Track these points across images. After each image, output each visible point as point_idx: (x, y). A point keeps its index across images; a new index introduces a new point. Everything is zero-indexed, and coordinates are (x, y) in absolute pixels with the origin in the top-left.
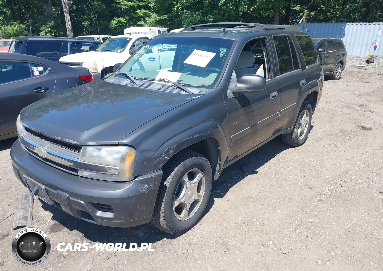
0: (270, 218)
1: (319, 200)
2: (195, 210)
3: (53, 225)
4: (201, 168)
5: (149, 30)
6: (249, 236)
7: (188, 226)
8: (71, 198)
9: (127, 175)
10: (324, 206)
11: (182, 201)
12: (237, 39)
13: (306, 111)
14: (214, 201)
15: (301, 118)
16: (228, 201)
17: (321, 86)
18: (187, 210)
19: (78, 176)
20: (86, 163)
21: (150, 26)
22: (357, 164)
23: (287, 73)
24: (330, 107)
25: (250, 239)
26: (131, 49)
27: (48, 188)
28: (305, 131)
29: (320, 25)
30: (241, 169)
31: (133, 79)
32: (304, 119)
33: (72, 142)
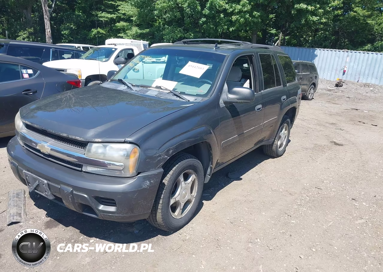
0: (256, 219)
1: (299, 204)
2: (188, 209)
3: (48, 222)
4: (195, 170)
5: (130, 42)
6: (238, 234)
7: (181, 224)
8: (74, 192)
9: (131, 171)
10: (304, 209)
11: (177, 200)
12: (228, 55)
13: (285, 124)
14: (203, 203)
15: (281, 131)
16: (216, 203)
17: (299, 103)
18: (181, 209)
19: (81, 171)
20: (91, 159)
21: (130, 39)
22: (331, 174)
23: (270, 88)
24: (305, 124)
25: (238, 237)
26: (116, 59)
27: (50, 183)
28: (284, 143)
29: (294, 49)
30: (227, 175)
31: (130, 85)
32: (284, 132)
33: (78, 138)
